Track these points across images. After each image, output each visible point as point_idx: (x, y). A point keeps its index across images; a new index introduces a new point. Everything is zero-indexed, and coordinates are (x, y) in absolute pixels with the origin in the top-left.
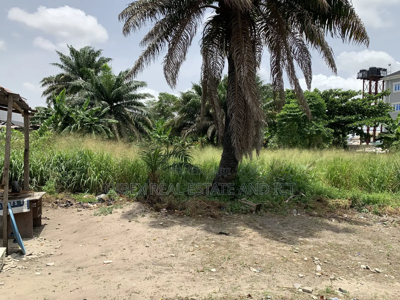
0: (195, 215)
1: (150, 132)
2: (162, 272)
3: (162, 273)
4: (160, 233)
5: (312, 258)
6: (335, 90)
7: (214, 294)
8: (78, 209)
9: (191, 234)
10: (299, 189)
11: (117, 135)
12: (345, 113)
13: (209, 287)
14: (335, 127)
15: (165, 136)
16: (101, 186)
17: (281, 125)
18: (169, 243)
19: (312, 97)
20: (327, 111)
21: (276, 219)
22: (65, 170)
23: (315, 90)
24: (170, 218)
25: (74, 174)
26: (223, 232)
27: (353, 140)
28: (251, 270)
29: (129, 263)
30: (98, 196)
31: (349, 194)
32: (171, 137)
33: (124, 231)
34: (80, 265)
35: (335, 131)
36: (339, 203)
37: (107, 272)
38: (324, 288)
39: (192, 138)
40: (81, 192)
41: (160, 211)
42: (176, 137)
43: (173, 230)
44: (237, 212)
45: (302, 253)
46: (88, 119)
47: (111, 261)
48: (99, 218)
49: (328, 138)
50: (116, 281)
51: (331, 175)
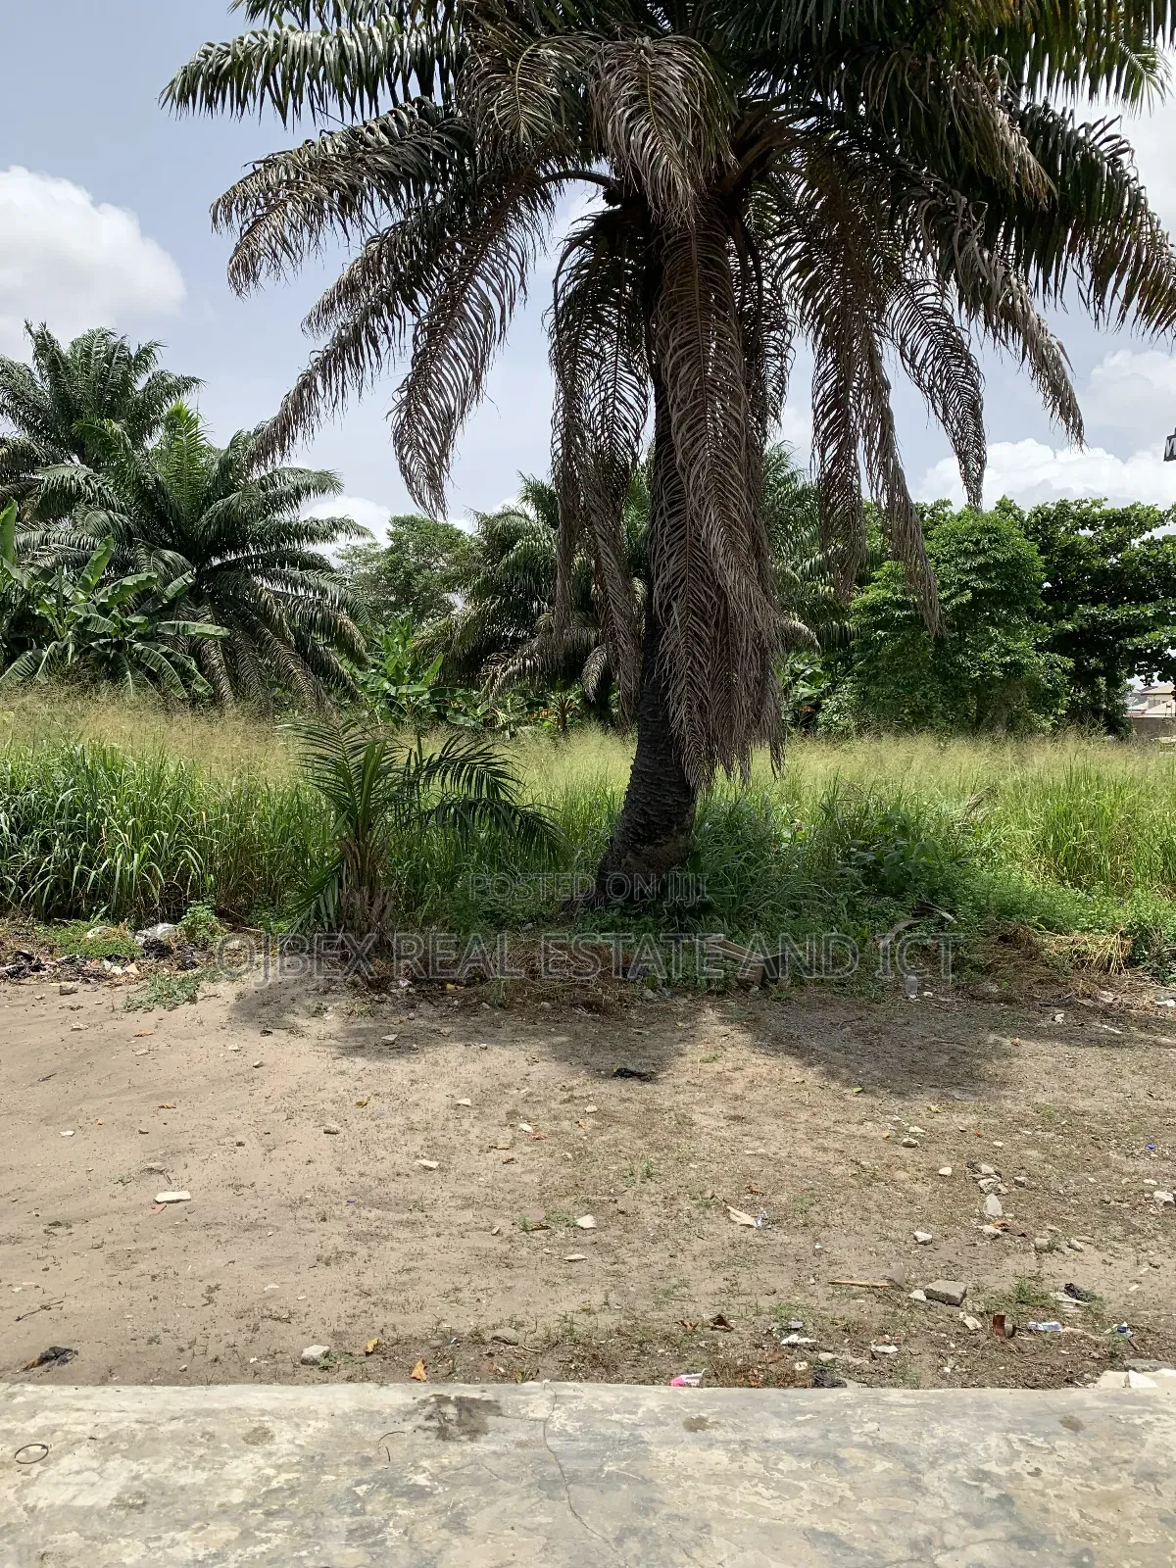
0: (524, 1004)
1: (355, 670)
2: (385, 1232)
3: (386, 1238)
4: (384, 1077)
5: (971, 1165)
6: (1079, 503)
7: (584, 1315)
8: (63, 983)
9: (505, 1081)
10: (933, 893)
11: (225, 686)
12: (1117, 596)
13: (564, 1291)
14: (1079, 648)
15: (417, 688)
16: (156, 893)
17: (867, 644)
18: (416, 1116)
19: (988, 531)
20: (1047, 585)
21: (839, 1014)
22: (12, 830)
23: (1000, 503)
24: (424, 1017)
25: (46, 845)
26: (631, 1068)
27: (1151, 698)
28: (733, 1217)
29: (253, 1202)
30: (145, 932)
31: (1124, 914)
32: (442, 693)
33: (241, 1070)
34: (59, 1211)
35: (1078, 663)
36: (1083, 948)
37: (166, 1239)
38: (1007, 1286)
39: (524, 694)
40: (77, 917)
41: (386, 990)
42: (460, 691)
43: (436, 1063)
44: (687, 989)
45: (933, 1147)
46: (106, 625)
47: (185, 1195)
48: (145, 1021)
49: (1051, 692)
50: (201, 1273)
51: (1056, 837)
